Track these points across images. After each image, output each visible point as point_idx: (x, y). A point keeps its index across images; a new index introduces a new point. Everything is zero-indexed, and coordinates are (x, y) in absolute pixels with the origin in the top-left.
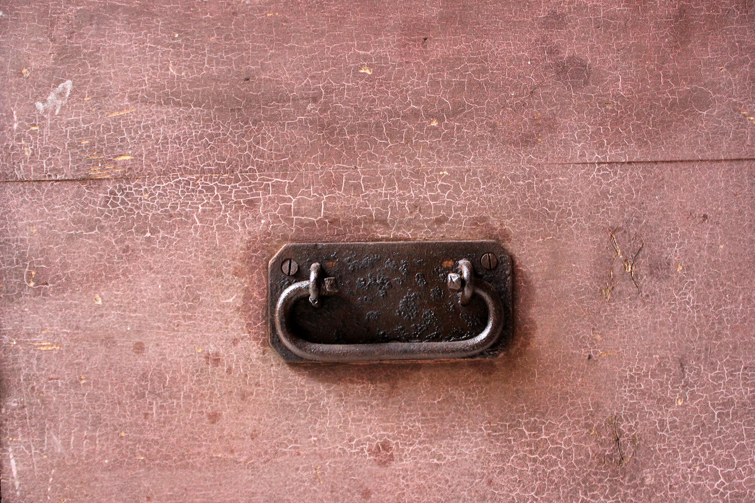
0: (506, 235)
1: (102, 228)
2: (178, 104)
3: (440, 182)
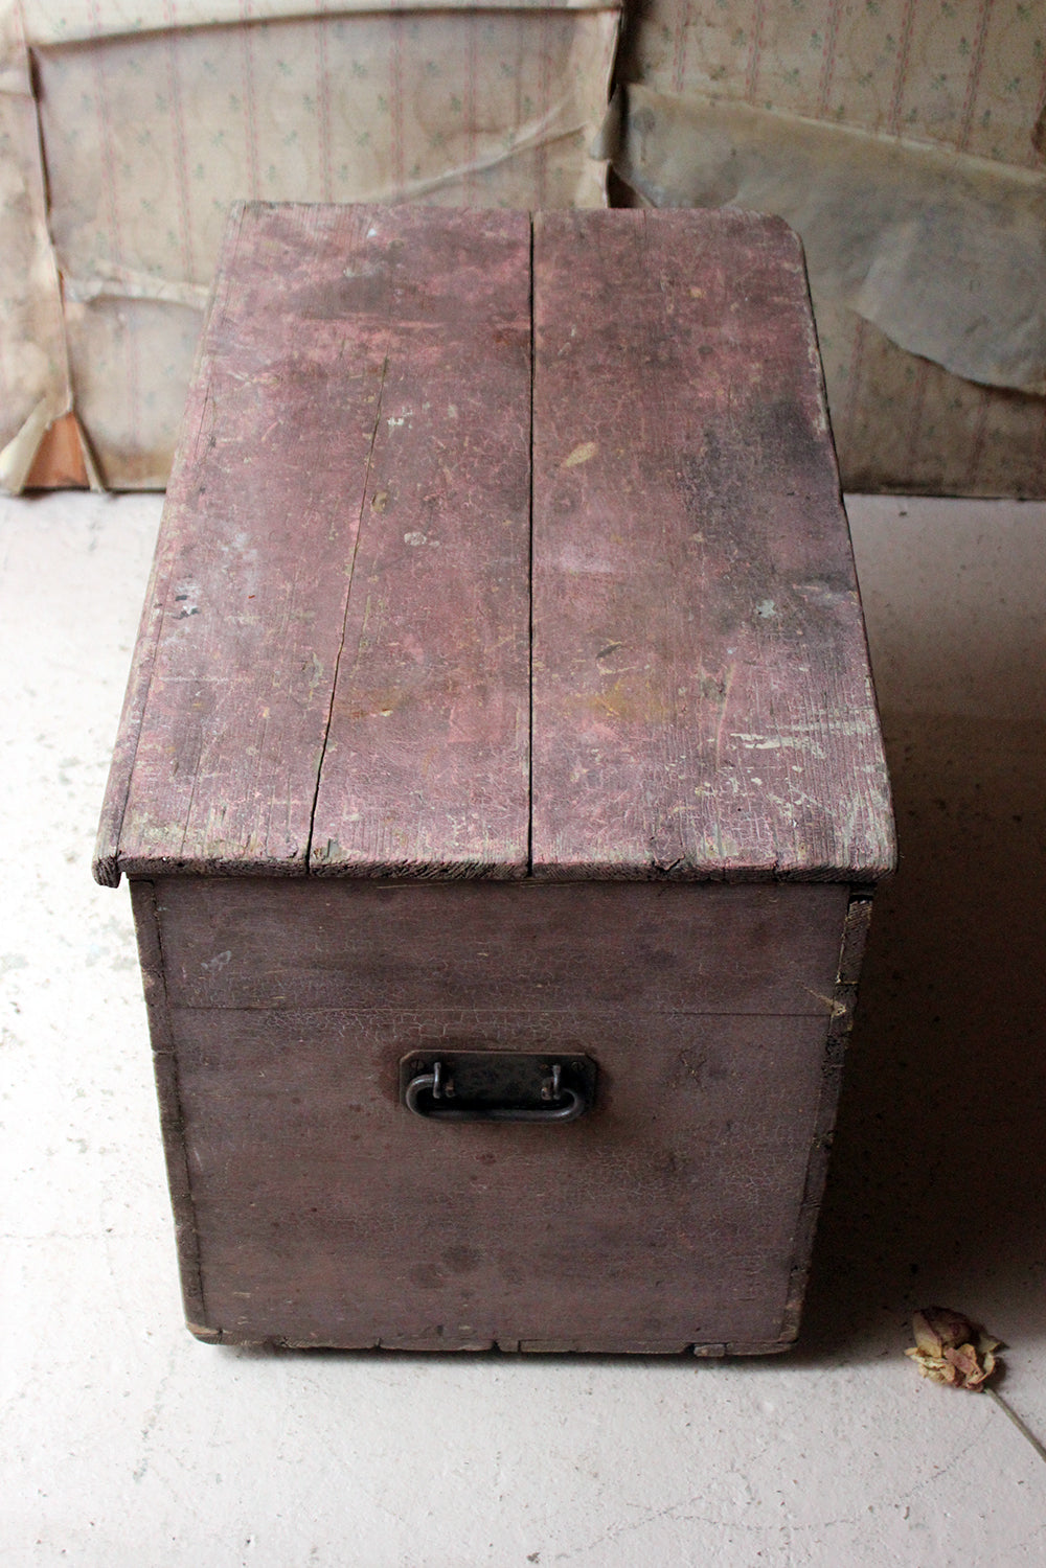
0: (594, 1051)
1: (263, 1036)
2: (324, 968)
3: (541, 1019)
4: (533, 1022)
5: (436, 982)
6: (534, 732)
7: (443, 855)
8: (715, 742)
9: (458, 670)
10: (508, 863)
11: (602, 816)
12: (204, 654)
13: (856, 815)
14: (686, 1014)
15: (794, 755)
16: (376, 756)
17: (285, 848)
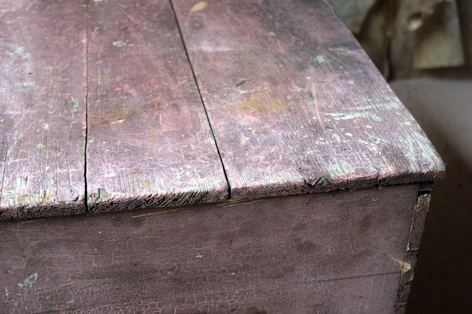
2: (99, 278)
3: (234, 296)
4: (229, 298)
5: (170, 279)
6: (212, 123)
7: (174, 190)
8: (317, 119)
9: (159, 98)
10: (216, 190)
11: (266, 159)
12: (4, 101)
13: (412, 145)
14: (319, 282)
15: (365, 121)
16: (119, 142)
17: (71, 196)
